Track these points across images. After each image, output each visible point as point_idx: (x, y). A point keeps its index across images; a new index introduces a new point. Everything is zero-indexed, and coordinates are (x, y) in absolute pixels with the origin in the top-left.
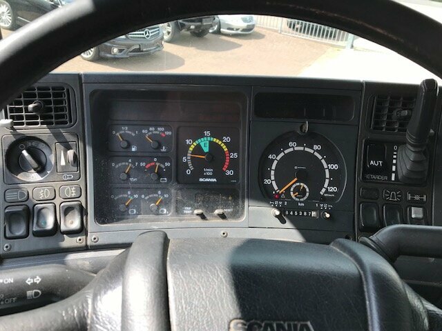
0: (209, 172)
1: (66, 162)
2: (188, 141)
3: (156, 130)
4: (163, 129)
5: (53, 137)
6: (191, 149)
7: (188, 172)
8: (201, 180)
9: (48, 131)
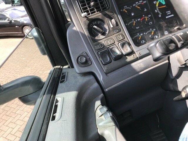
0: (169, 12)
1: (113, 25)
2: (154, 2)
3: (139, 3)
4: (141, 1)
5: (104, 16)
6: (157, 5)
7: (160, 16)
8: (167, 17)
9: (100, 14)
